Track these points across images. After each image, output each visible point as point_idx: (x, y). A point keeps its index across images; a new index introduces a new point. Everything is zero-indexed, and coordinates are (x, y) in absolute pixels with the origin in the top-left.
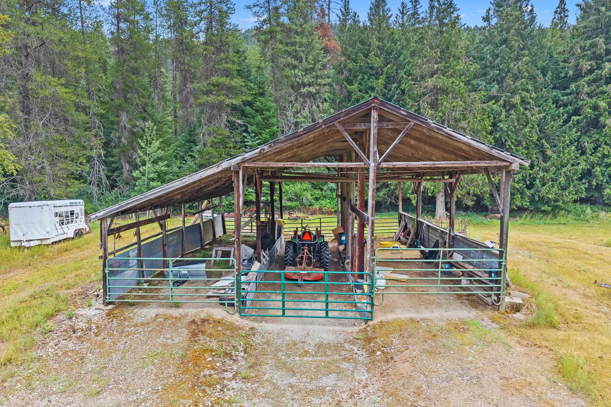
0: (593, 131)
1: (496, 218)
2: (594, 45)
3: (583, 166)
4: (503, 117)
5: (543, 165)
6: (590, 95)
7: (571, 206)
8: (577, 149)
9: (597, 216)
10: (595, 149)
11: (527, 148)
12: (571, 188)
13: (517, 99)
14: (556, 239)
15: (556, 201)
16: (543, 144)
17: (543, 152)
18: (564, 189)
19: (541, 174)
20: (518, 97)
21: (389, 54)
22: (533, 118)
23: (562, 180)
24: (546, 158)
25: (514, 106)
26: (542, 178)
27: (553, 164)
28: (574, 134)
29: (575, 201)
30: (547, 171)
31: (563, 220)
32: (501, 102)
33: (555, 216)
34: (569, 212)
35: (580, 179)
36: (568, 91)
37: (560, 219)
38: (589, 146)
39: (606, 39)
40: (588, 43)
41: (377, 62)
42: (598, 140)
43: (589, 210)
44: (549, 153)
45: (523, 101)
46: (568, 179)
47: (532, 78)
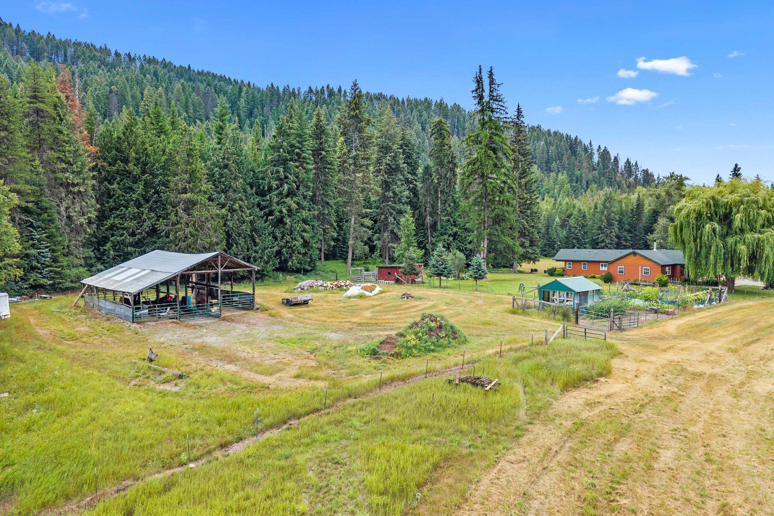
0: (281, 225)
1: (228, 284)
2: (278, 172)
3: (276, 248)
4: (229, 218)
5: (254, 248)
6: (278, 204)
7: (271, 274)
8: (273, 238)
9: (285, 279)
10: (282, 237)
11: (245, 238)
12: (271, 263)
13: (236, 206)
14: (265, 291)
15: (263, 271)
16: (253, 235)
17: (253, 240)
18: (267, 263)
19: (254, 255)
20: (237, 205)
21: (146, 165)
22: (247, 219)
23: (265, 258)
24: (256, 244)
25: (234, 211)
26: (254, 257)
27: (260, 248)
28: (270, 229)
29: (273, 270)
30: (257, 253)
31: (267, 283)
32: (227, 207)
33: (263, 281)
34: (270, 277)
35: (275, 257)
36: (265, 198)
37: (266, 282)
38: (279, 235)
39: (284, 168)
40: (275, 168)
41: (137, 171)
42: (283, 232)
43: (281, 276)
44: (257, 240)
45: (240, 207)
46: (269, 257)
47: (245, 191)
